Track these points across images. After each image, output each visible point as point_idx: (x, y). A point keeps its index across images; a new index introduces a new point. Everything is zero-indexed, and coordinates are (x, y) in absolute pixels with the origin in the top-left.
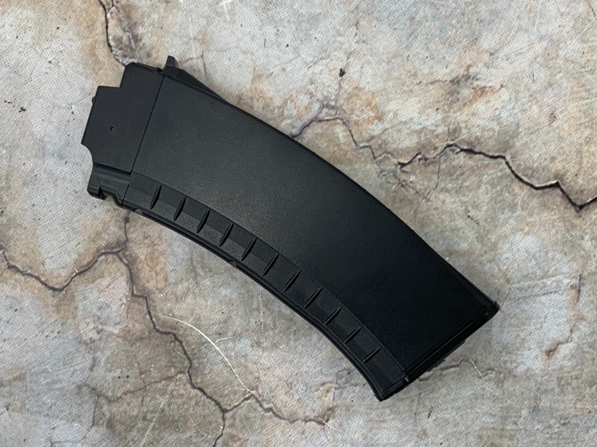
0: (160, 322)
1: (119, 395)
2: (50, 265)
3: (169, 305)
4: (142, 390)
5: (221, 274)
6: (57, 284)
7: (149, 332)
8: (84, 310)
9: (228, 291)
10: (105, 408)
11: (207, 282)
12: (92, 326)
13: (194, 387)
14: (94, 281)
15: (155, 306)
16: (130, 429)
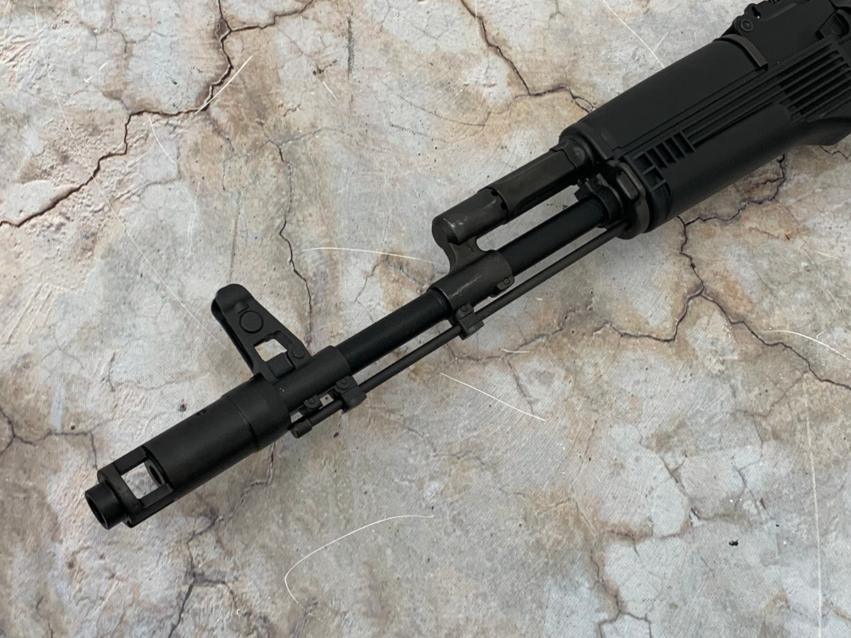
0: (766, 337)
1: (768, 408)
2: (653, 323)
3: (764, 321)
4: (784, 397)
5: (789, 283)
6: (667, 336)
7: (762, 348)
8: (701, 349)
9: (802, 294)
10: (764, 423)
11: (782, 293)
12: (714, 360)
13: (822, 381)
14: (695, 324)
15: (754, 326)
16: (793, 434)
